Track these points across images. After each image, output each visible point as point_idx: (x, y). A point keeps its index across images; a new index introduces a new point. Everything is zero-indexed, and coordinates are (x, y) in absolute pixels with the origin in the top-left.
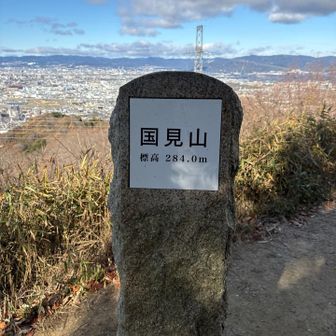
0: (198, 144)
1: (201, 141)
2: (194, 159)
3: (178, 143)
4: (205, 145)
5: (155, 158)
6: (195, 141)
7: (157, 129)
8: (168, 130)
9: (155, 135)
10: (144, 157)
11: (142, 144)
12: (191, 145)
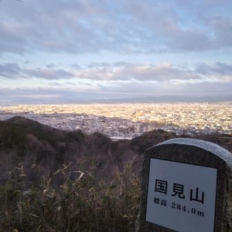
0: (196, 200)
1: (200, 198)
2: (193, 211)
3: (181, 195)
4: (202, 202)
5: (164, 203)
6: (194, 197)
7: (167, 182)
8: (175, 184)
9: (165, 186)
10: (156, 200)
11: (156, 191)
12: (191, 199)
